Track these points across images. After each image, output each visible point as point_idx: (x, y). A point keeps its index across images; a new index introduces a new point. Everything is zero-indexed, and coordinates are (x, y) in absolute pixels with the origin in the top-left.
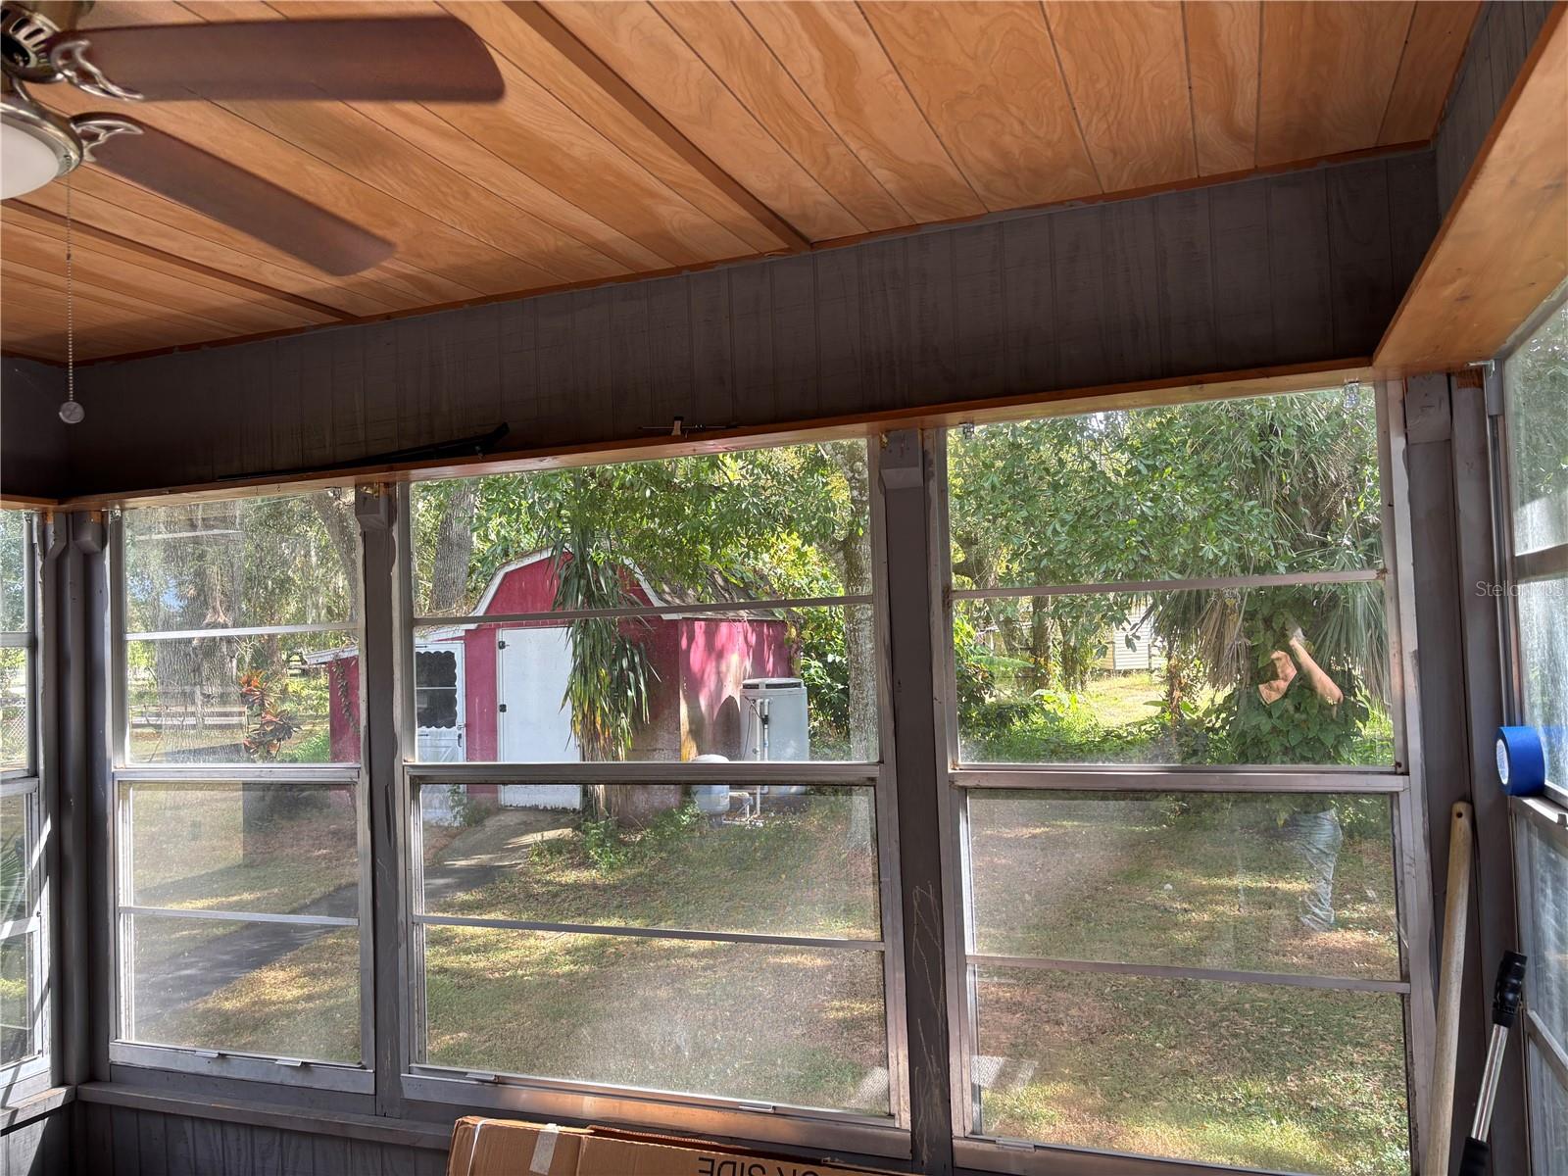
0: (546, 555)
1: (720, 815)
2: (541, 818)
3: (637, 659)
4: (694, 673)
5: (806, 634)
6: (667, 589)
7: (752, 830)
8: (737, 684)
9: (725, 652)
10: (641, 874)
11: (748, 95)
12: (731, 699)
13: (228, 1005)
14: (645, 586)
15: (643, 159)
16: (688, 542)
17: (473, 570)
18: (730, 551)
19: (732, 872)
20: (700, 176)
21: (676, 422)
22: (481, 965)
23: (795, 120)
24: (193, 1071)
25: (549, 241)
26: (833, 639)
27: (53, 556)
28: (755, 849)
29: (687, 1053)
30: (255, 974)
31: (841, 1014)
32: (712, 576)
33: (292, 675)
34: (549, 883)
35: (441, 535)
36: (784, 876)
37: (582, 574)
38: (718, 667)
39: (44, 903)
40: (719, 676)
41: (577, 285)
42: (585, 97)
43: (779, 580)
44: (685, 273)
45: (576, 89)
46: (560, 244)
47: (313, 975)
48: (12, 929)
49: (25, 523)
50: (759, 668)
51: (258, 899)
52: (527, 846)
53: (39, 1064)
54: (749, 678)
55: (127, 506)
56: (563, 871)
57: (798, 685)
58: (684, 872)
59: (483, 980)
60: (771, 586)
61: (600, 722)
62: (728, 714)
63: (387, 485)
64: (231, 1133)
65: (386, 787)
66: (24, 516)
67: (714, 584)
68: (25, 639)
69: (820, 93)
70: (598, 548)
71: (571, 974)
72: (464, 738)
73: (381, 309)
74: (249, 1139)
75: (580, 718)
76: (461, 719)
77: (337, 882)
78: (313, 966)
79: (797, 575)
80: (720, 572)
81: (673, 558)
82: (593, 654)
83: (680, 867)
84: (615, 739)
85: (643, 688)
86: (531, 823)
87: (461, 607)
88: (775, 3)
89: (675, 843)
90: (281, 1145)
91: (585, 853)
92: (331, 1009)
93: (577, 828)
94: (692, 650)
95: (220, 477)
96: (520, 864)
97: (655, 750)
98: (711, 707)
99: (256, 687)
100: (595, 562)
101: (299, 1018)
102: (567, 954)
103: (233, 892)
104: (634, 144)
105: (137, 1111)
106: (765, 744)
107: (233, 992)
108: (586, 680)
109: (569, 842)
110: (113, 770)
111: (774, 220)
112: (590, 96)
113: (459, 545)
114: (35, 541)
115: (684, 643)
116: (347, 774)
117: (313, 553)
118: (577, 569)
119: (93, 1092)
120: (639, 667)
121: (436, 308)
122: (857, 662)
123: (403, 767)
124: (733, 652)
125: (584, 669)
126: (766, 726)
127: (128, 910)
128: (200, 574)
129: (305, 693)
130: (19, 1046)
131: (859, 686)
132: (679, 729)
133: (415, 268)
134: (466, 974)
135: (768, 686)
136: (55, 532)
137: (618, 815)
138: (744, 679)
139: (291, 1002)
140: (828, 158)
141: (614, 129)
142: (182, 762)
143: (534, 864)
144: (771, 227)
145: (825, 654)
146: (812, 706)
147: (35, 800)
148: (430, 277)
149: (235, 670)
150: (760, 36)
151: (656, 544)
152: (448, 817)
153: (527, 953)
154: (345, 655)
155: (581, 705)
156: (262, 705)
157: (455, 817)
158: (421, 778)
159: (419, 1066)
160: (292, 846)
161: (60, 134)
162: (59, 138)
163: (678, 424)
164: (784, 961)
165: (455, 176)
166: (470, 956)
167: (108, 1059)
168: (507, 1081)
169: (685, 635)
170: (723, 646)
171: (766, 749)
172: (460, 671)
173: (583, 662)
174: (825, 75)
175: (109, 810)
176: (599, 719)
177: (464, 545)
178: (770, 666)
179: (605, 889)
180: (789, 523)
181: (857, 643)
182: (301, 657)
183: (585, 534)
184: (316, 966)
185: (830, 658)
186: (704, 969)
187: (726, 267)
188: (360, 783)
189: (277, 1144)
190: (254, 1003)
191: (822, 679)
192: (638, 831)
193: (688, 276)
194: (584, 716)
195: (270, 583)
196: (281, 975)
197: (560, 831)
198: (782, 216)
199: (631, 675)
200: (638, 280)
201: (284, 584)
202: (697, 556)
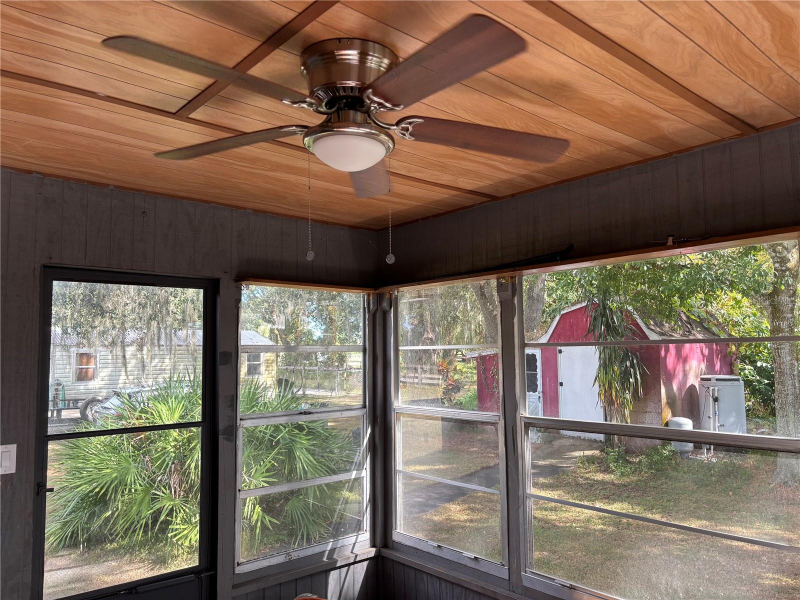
0: (584, 304)
1: (688, 452)
2: (583, 443)
3: (635, 361)
4: (669, 370)
5: (742, 349)
6: (652, 323)
7: (709, 463)
8: (697, 377)
9: (688, 359)
10: (639, 480)
11: (720, 54)
12: (693, 387)
13: (436, 518)
14: (639, 321)
15: (654, 100)
16: (665, 297)
17: (544, 312)
18: (692, 301)
19: (696, 486)
20: (688, 103)
21: (669, 238)
22: (554, 517)
23: (750, 63)
24: (427, 551)
25: (596, 149)
26: (761, 352)
27: (372, 312)
28: (711, 474)
29: (681, 595)
30: (447, 505)
31: (773, 582)
32: (679, 315)
33: (458, 361)
34: (587, 479)
35: (528, 295)
36: (731, 493)
37: (604, 315)
38: (684, 367)
39: (367, 465)
40: (685, 372)
41: (611, 169)
42: (623, 74)
43: (722, 317)
44: (674, 155)
45: (618, 71)
46: (603, 150)
47: (472, 510)
48: (356, 474)
49: (362, 298)
50: (711, 368)
51: (447, 469)
52: (577, 457)
53: (365, 536)
54: (705, 374)
55: (400, 290)
56: (595, 473)
57: (738, 380)
58: (666, 483)
59: (555, 526)
60: (718, 320)
61: (614, 395)
62: (691, 395)
63: (512, 278)
64: (444, 585)
65: (513, 427)
66: (362, 296)
67: (681, 320)
68: (362, 348)
69: (769, 46)
70: (612, 301)
71: (602, 530)
72: (541, 399)
73: (509, 192)
74: (451, 589)
75: (603, 392)
76: (540, 388)
77: (482, 465)
78: (472, 505)
79: (735, 314)
80: (685, 313)
81: (656, 306)
82: (610, 359)
83: (663, 480)
84: (623, 405)
85: (639, 377)
86: (577, 446)
87: (538, 331)
88: (740, 2)
89: (660, 465)
90: (465, 595)
91: (607, 465)
92: (481, 528)
93: (602, 451)
94: (668, 357)
95: (438, 277)
96: (572, 466)
97: (646, 412)
98: (680, 389)
99: (445, 368)
100: (611, 309)
101: (467, 530)
102: (599, 519)
103: (436, 464)
104: (648, 92)
105: (404, 565)
106: (716, 413)
107: (438, 512)
108: (606, 371)
109: (598, 458)
110: (394, 407)
111: (733, 119)
112: (626, 74)
113: (538, 300)
114: (366, 306)
115: (663, 353)
116: (494, 418)
117: (468, 305)
118: (602, 312)
119: (386, 552)
120: (636, 366)
121: (537, 189)
122: (780, 368)
123: (521, 417)
124: (693, 359)
125: (605, 366)
126: (716, 403)
127: (400, 471)
128: (422, 316)
129: (464, 370)
130: (358, 527)
131: (782, 383)
132: (660, 401)
133: (526, 171)
134: (547, 522)
135: (717, 380)
136: (373, 302)
137: (625, 446)
138: (701, 375)
139: (463, 521)
140: (771, 80)
141: (638, 87)
142: (422, 406)
143: (579, 467)
144: (730, 124)
145: (756, 362)
146: (746, 392)
147: (365, 418)
148: (534, 174)
149: (436, 359)
150: (730, 22)
151: (646, 298)
152: (534, 438)
153: (578, 515)
154: (484, 354)
155: (604, 385)
156: (447, 376)
157: (538, 439)
158: (530, 423)
159: (530, 570)
160: (461, 445)
161: (386, 138)
162: (385, 139)
163: (670, 239)
164: (733, 544)
165: (550, 124)
166: (547, 512)
167: (392, 539)
168: (576, 588)
169: (663, 348)
170: (687, 355)
171: (717, 417)
172: (539, 364)
173: (605, 362)
174: (772, 35)
175: (393, 425)
176: (614, 393)
177: (540, 299)
178: (718, 367)
179: (618, 486)
180: (732, 286)
181: (779, 356)
182: (462, 353)
183: (605, 293)
184: (474, 506)
185: (759, 364)
186: (682, 541)
187: (700, 149)
188: (500, 423)
189: (464, 594)
190: (447, 519)
191: (753, 376)
192: (637, 456)
193: (676, 157)
194: (606, 391)
195: (449, 318)
196: (458, 508)
197: (593, 452)
198: (738, 116)
199: (632, 370)
200: (645, 163)
201: (455, 319)
202: (671, 304)
